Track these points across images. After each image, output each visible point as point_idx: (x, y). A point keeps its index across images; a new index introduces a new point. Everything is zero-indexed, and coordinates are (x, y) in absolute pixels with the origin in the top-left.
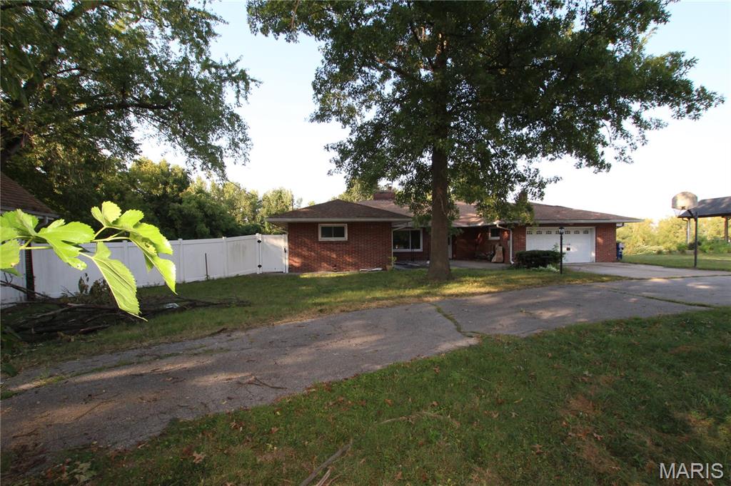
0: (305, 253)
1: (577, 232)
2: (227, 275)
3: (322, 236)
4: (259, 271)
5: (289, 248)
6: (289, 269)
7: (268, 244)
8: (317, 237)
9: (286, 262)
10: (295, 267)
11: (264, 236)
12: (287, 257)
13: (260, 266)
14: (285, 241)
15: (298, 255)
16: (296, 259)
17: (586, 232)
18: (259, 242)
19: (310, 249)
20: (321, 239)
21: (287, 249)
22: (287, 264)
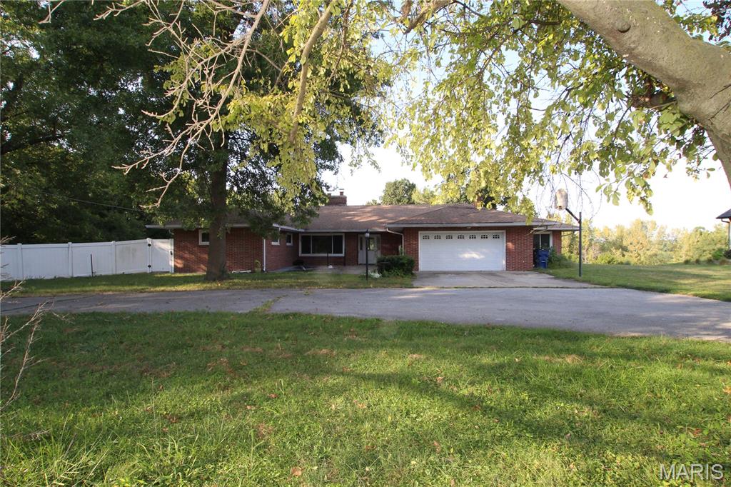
0: (187, 256)
1: (484, 237)
2: (114, 273)
3: (203, 241)
4: (148, 270)
5: (174, 251)
6: (175, 269)
7: (156, 247)
8: (198, 241)
9: (172, 263)
10: (179, 268)
11: (154, 240)
12: (173, 258)
13: (150, 266)
14: (171, 244)
15: (181, 258)
16: (179, 261)
17: (496, 237)
18: (149, 245)
19: (191, 253)
20: (201, 243)
21: (173, 252)
22: (173, 265)
